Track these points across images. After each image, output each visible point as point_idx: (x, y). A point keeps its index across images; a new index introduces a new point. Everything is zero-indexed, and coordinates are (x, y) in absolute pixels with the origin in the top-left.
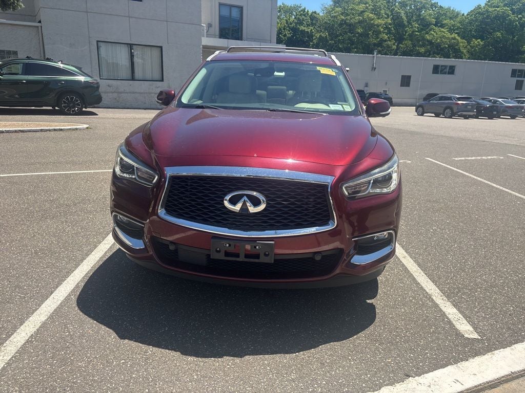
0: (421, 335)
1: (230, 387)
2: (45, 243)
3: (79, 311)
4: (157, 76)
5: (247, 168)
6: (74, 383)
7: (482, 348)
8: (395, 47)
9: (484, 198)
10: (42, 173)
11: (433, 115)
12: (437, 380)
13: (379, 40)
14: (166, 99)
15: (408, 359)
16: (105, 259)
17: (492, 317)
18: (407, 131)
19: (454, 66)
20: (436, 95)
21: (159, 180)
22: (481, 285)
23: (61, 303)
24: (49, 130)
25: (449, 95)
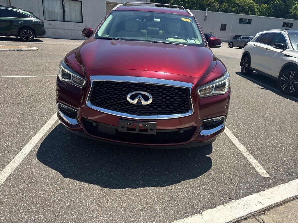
0: (237, 175)
1: (130, 206)
2: (15, 119)
3: (38, 160)
4: (79, 19)
5: (141, 77)
6: (37, 204)
7: (272, 183)
8: (218, 7)
9: (269, 96)
10: (11, 77)
11: (238, 48)
12: (248, 202)
13: (209, 2)
14: (88, 33)
15: (230, 189)
16: (53, 129)
17: (277, 165)
18: (224, 56)
19: (251, 20)
20: (240, 36)
21: (87, 84)
22: (270, 146)
23: (27, 156)
24: (14, 50)
25: (247, 36)
